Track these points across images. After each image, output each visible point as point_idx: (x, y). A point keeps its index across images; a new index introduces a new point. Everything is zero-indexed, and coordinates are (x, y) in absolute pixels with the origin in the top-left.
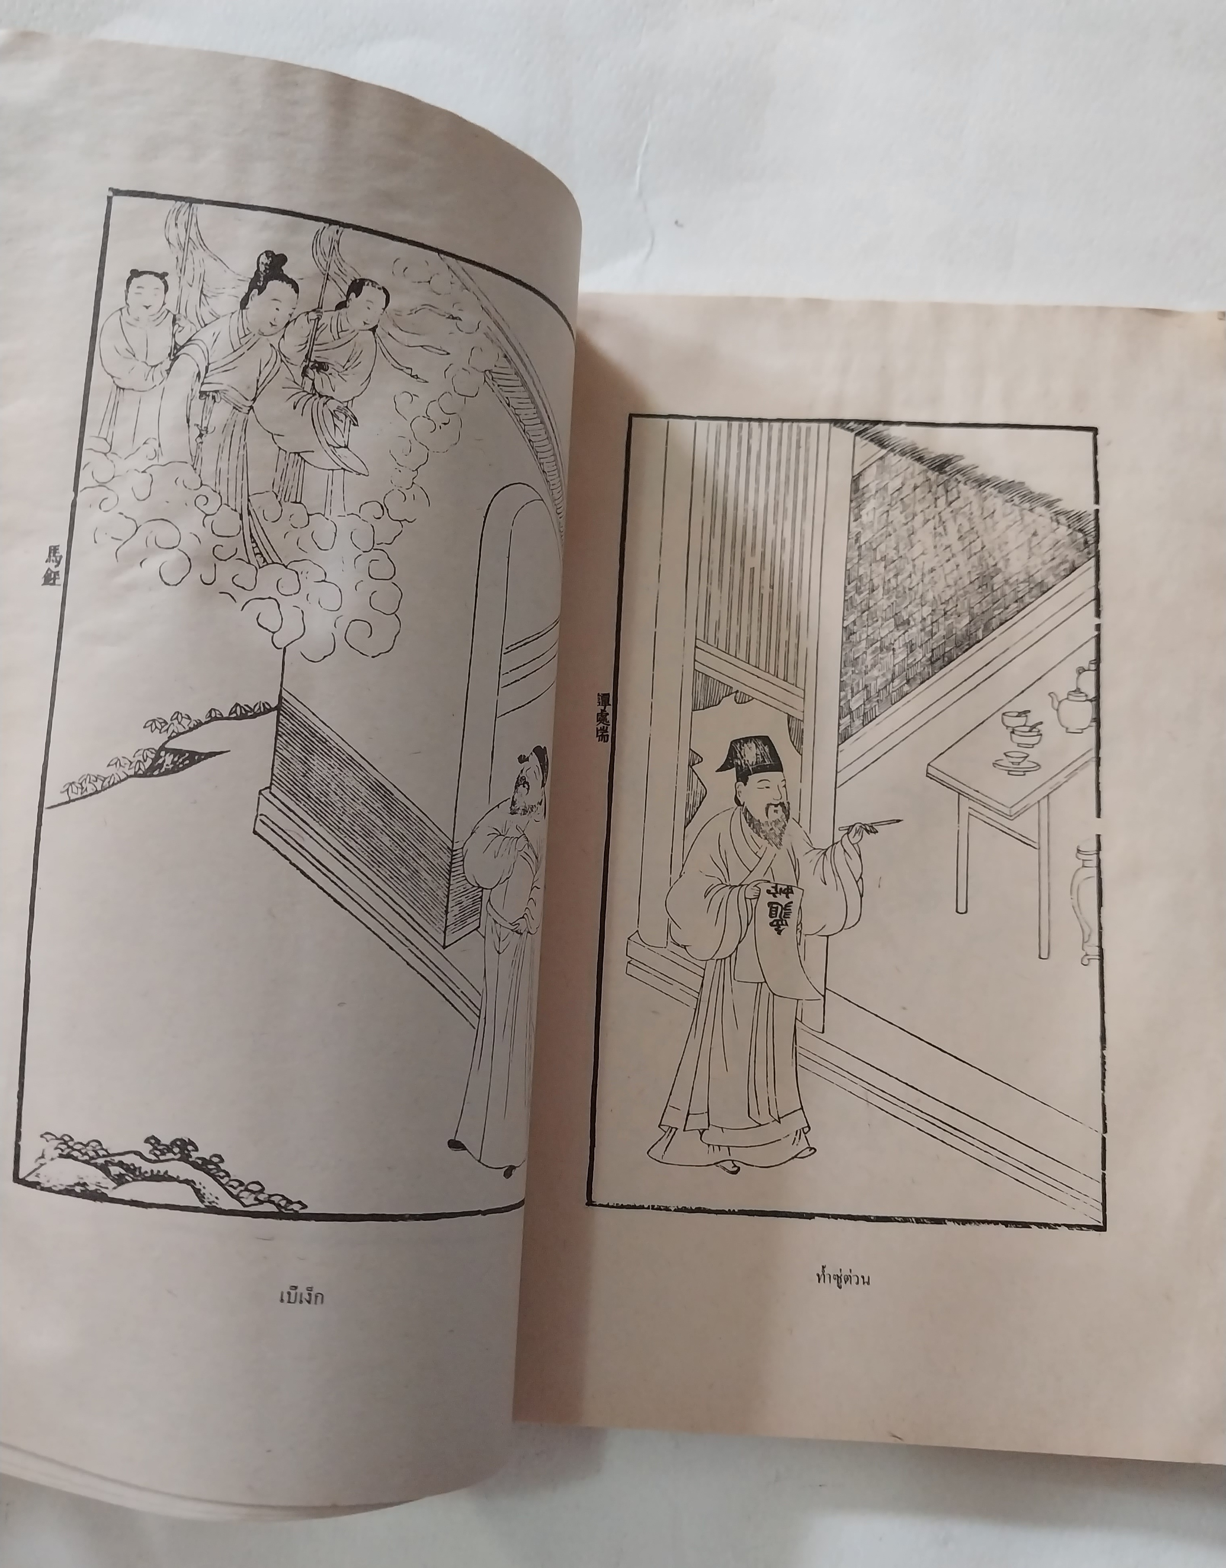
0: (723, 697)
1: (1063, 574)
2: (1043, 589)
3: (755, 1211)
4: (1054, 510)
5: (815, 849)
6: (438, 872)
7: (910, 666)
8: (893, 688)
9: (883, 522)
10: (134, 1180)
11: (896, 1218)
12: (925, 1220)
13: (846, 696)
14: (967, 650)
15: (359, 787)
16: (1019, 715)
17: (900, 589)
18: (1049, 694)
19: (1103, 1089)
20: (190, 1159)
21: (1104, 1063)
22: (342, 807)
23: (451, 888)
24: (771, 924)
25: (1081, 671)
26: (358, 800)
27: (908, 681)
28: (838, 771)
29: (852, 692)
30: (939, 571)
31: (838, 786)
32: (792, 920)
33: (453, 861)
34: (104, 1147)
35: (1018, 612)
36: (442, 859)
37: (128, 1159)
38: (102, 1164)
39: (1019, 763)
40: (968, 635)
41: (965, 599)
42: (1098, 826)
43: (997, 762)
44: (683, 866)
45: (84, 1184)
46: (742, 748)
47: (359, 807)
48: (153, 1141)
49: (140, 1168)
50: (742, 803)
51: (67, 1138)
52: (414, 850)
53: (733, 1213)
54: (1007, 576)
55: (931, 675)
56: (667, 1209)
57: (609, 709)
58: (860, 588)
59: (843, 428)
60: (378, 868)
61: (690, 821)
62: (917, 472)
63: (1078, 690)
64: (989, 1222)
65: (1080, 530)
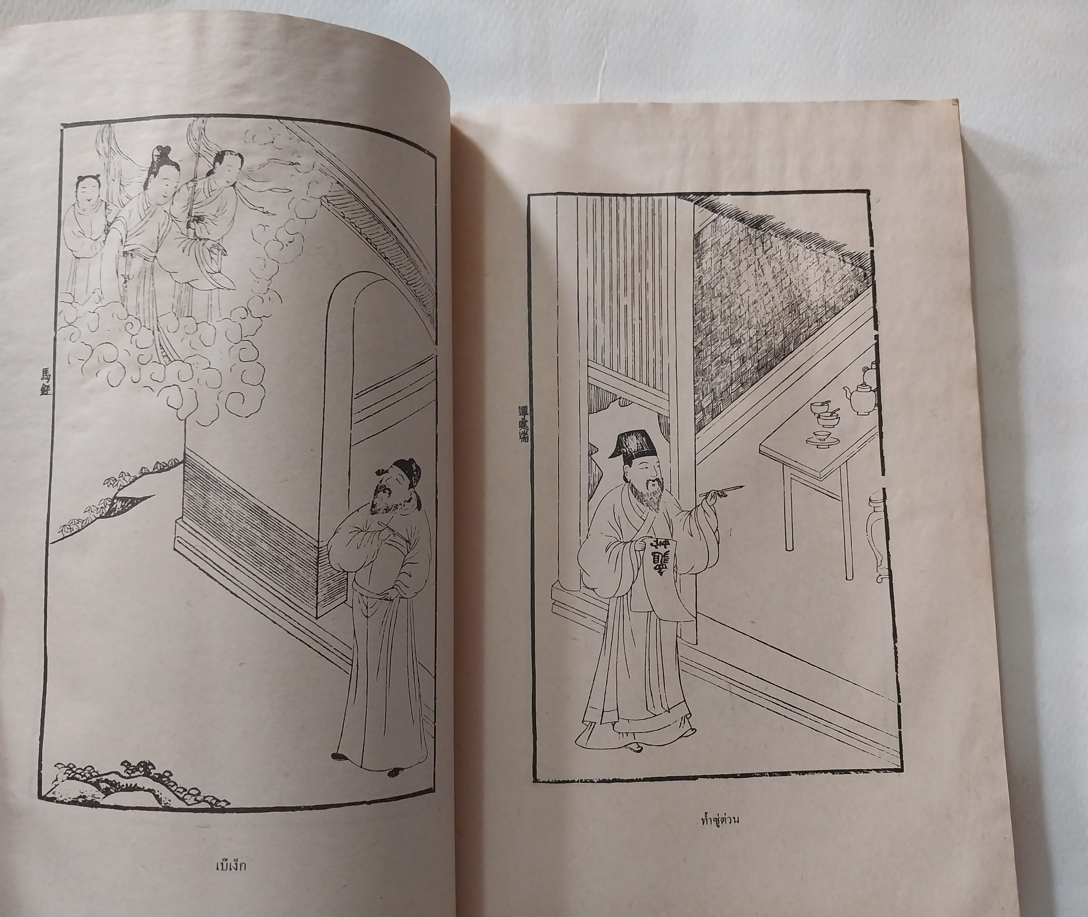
0: (610, 403)
1: (849, 299)
2: (836, 311)
3: (655, 777)
4: (841, 253)
5: (683, 511)
6: (308, 565)
7: (744, 373)
8: (732, 390)
9: (718, 268)
10: (116, 792)
11: (756, 774)
12: (776, 774)
13: (699, 397)
14: (783, 359)
15: (242, 511)
16: (823, 404)
17: (733, 317)
18: (843, 388)
19: (897, 671)
20: (151, 775)
21: (896, 653)
22: (231, 526)
23: (319, 575)
24: (655, 568)
25: (865, 370)
26: (243, 520)
27: (742, 385)
28: (697, 453)
29: (703, 394)
30: (760, 302)
31: (697, 464)
32: (670, 564)
33: (320, 556)
34: (96, 771)
35: (818, 329)
36: (310, 555)
37: (111, 778)
38: (95, 782)
39: (825, 439)
40: (783, 348)
41: (780, 322)
42: (882, 482)
43: (809, 440)
44: (589, 530)
45: (84, 797)
46: (627, 439)
47: (245, 525)
48: (126, 764)
49: (119, 783)
50: (629, 481)
51: (71, 766)
52: (287, 551)
53: (640, 780)
54: (809, 302)
55: (758, 379)
56: (591, 781)
57: (528, 418)
58: (704, 317)
59: (685, 199)
60: (260, 567)
61: (592, 497)
62: (741, 229)
63: (864, 384)
64: (821, 772)
65: (861, 267)
